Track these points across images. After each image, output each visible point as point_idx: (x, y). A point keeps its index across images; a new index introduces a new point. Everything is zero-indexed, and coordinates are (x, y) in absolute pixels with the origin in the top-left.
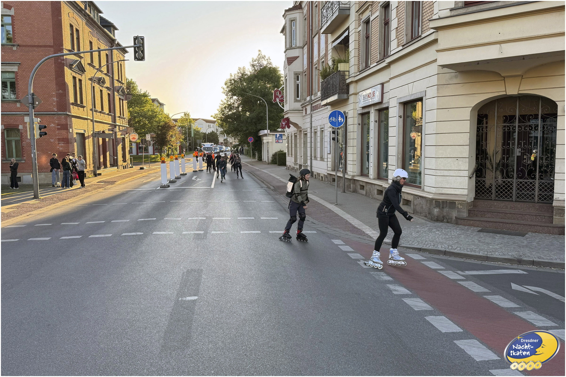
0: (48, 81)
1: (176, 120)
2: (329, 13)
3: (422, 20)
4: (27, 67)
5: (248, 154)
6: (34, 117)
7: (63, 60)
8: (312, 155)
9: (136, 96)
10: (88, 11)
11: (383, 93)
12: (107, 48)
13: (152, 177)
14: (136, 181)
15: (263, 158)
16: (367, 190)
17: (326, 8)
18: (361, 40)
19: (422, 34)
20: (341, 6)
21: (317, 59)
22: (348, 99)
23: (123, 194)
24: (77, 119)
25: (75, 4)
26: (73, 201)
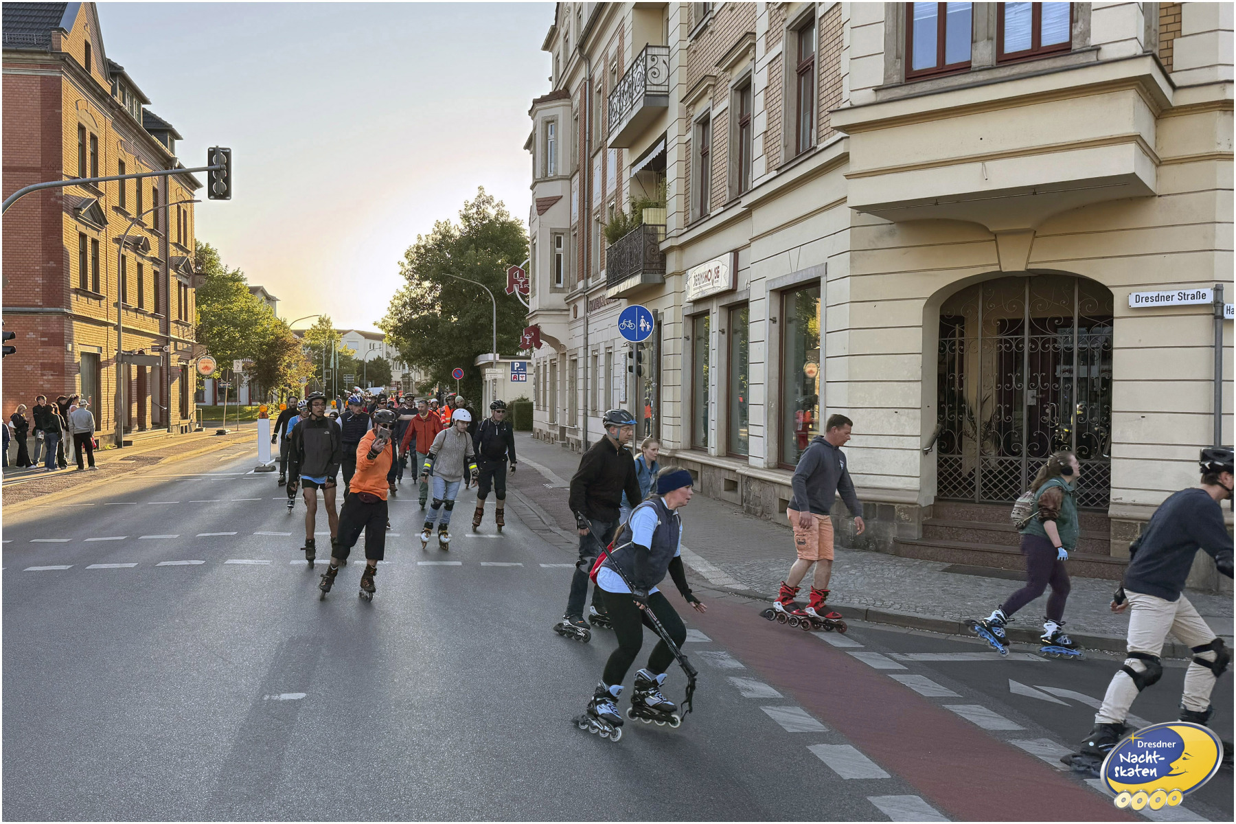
0: (26, 243)
1: (300, 333)
2: (624, 104)
3: (819, 114)
7: (61, 198)
8: (587, 406)
9: (216, 280)
10: (118, 99)
11: (736, 271)
13: (241, 450)
14: (205, 459)
16: (704, 482)
17: (618, 94)
18: (691, 160)
19: (818, 144)
20: (649, 88)
21: (600, 201)
22: (662, 284)
23: (173, 483)
24: (84, 324)
25: (91, 84)
26: (64, 496)
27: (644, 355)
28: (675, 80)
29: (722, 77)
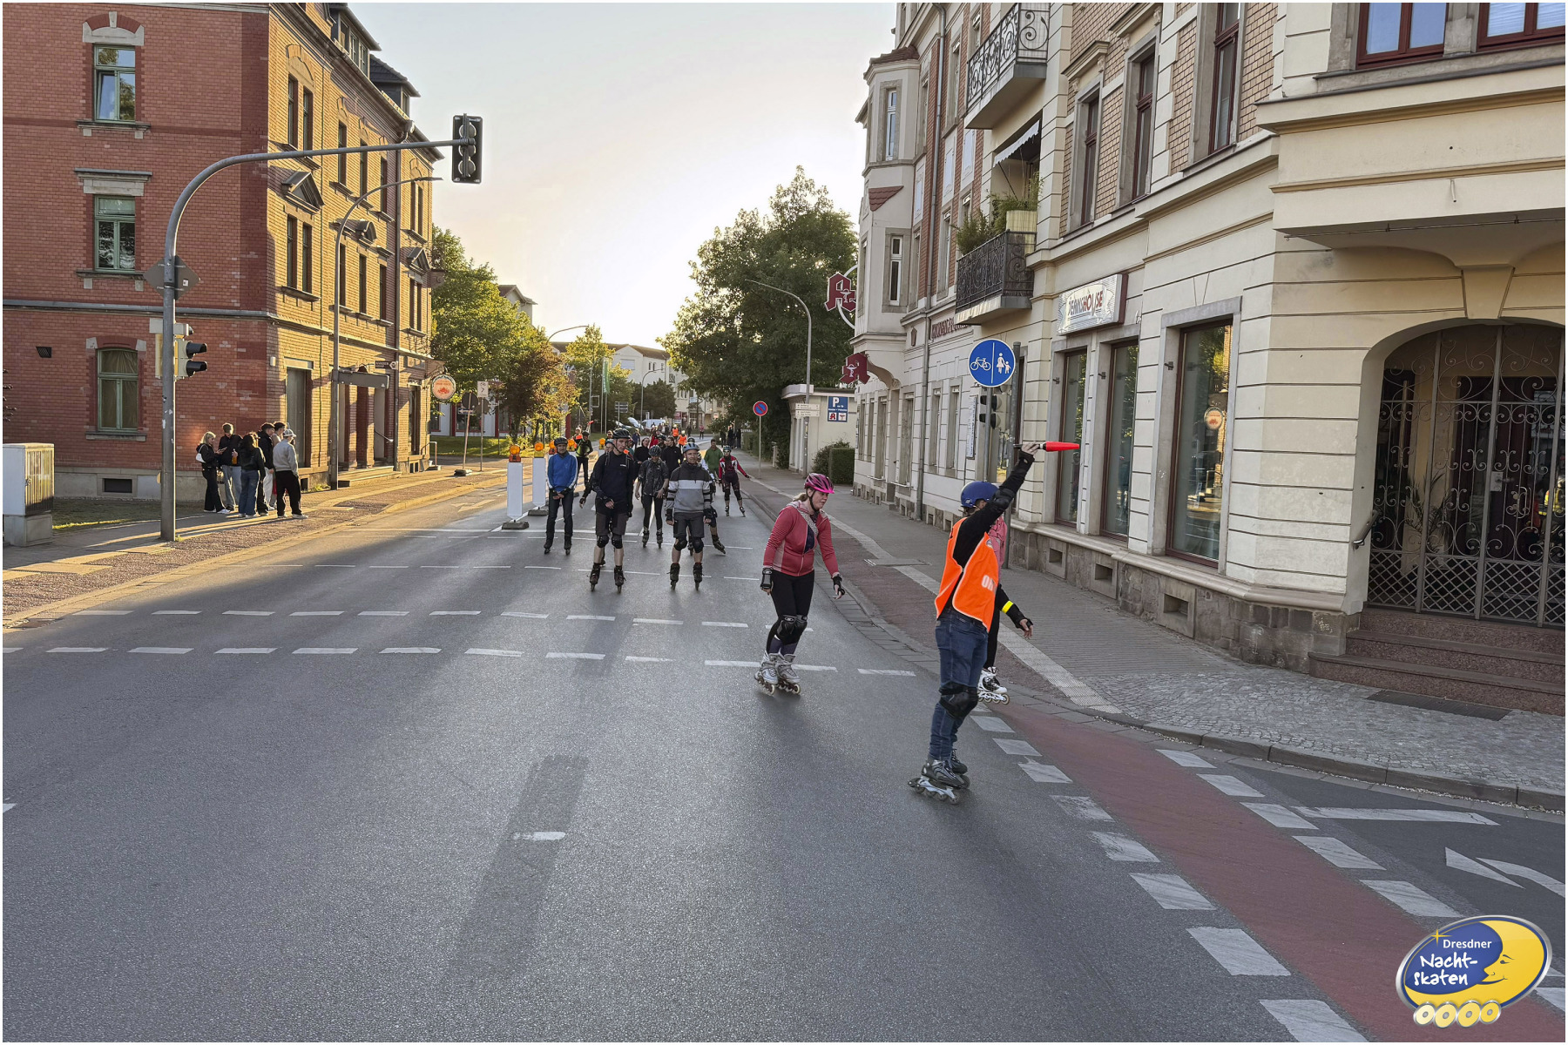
0: (220, 227)
1: (561, 347)
2: (989, 72)
3: (1240, 102)
4: (169, 185)
5: (751, 447)
6: (175, 322)
7: (266, 171)
8: (923, 460)
9: (458, 277)
10: (339, 44)
11: (1124, 299)
12: (387, 144)
13: (485, 498)
14: (441, 507)
15: (791, 462)
16: (1069, 567)
17: (982, 58)
18: (1073, 149)
19: (1237, 141)
20: (1021, 53)
21: (951, 196)
22: (1027, 310)
23: (401, 541)
24: (291, 332)
25: (306, 23)
26: (265, 553)
27: (1001, 402)
28: (1055, 43)
29: (1117, 44)
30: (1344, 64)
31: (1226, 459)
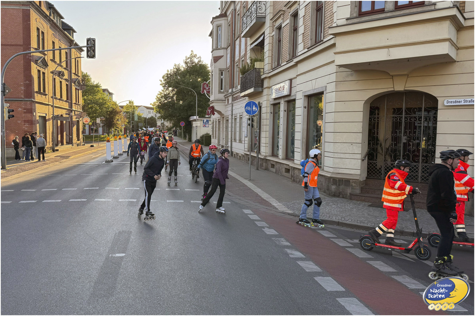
0: (17, 73)
1: (122, 107)
2: (248, 20)
3: (324, 27)
5: (180, 136)
6: (4, 103)
7: (31, 56)
8: (232, 138)
9: (90, 87)
10: (52, 18)
11: (291, 88)
12: (67, 47)
13: (100, 153)
14: (86, 157)
15: (192, 140)
16: (277, 169)
17: (246, 16)
18: (274, 43)
19: (324, 39)
20: (258, 14)
21: (238, 58)
22: (262, 92)
23: (75, 167)
24: (40, 105)
25: (41, 11)
26: (33, 172)
27: (254, 119)
28: (268, 11)
29: (287, 11)
30: (355, 15)
31: (323, 135)
